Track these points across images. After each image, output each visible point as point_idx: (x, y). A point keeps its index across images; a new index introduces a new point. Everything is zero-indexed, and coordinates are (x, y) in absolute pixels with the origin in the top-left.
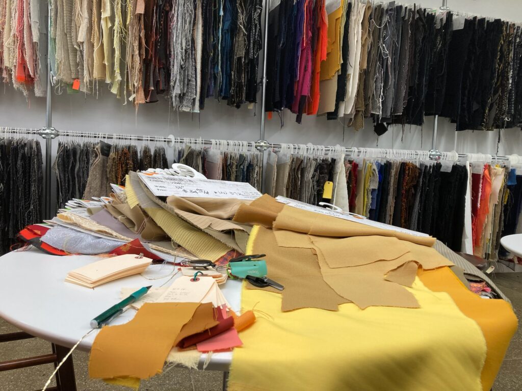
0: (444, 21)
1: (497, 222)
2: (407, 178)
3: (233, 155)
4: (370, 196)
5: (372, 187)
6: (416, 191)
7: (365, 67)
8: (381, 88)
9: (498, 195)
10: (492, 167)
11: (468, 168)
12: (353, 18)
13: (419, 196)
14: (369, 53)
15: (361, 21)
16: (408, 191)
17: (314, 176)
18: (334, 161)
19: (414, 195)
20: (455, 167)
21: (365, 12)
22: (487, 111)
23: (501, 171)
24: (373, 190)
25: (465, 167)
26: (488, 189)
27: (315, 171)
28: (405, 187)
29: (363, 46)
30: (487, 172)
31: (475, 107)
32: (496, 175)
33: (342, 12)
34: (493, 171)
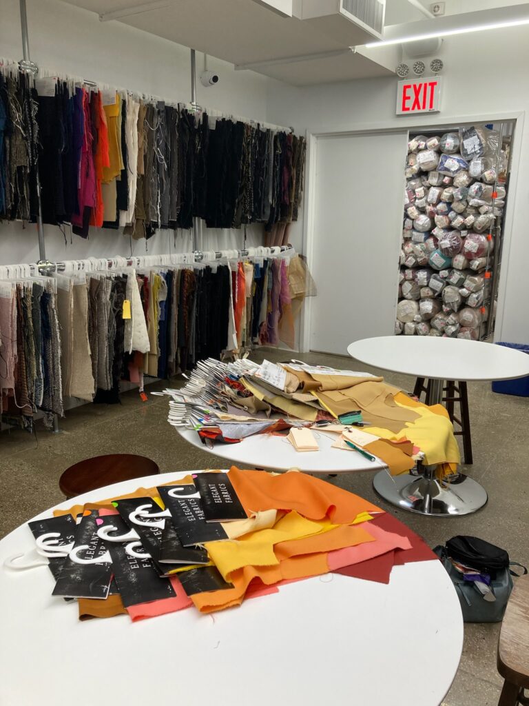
0: (201, 123)
1: (250, 312)
2: (187, 285)
3: (26, 286)
4: (160, 309)
5: (161, 299)
6: (193, 296)
7: (143, 173)
8: (158, 195)
9: (250, 289)
10: (244, 264)
11: (230, 268)
12: (129, 117)
13: (196, 300)
14: (145, 156)
15: (136, 122)
16: (188, 297)
17: (111, 297)
18: (125, 276)
19: (193, 300)
20: (220, 268)
21: (139, 112)
22: (235, 211)
23: (251, 267)
24: (161, 302)
25: (226, 267)
26: (243, 285)
27: (113, 291)
28: (185, 295)
29: (140, 149)
30: (241, 269)
31: (228, 207)
32: (247, 270)
33: (118, 111)
34: (245, 267)
